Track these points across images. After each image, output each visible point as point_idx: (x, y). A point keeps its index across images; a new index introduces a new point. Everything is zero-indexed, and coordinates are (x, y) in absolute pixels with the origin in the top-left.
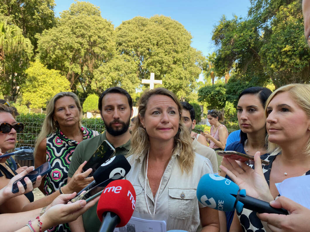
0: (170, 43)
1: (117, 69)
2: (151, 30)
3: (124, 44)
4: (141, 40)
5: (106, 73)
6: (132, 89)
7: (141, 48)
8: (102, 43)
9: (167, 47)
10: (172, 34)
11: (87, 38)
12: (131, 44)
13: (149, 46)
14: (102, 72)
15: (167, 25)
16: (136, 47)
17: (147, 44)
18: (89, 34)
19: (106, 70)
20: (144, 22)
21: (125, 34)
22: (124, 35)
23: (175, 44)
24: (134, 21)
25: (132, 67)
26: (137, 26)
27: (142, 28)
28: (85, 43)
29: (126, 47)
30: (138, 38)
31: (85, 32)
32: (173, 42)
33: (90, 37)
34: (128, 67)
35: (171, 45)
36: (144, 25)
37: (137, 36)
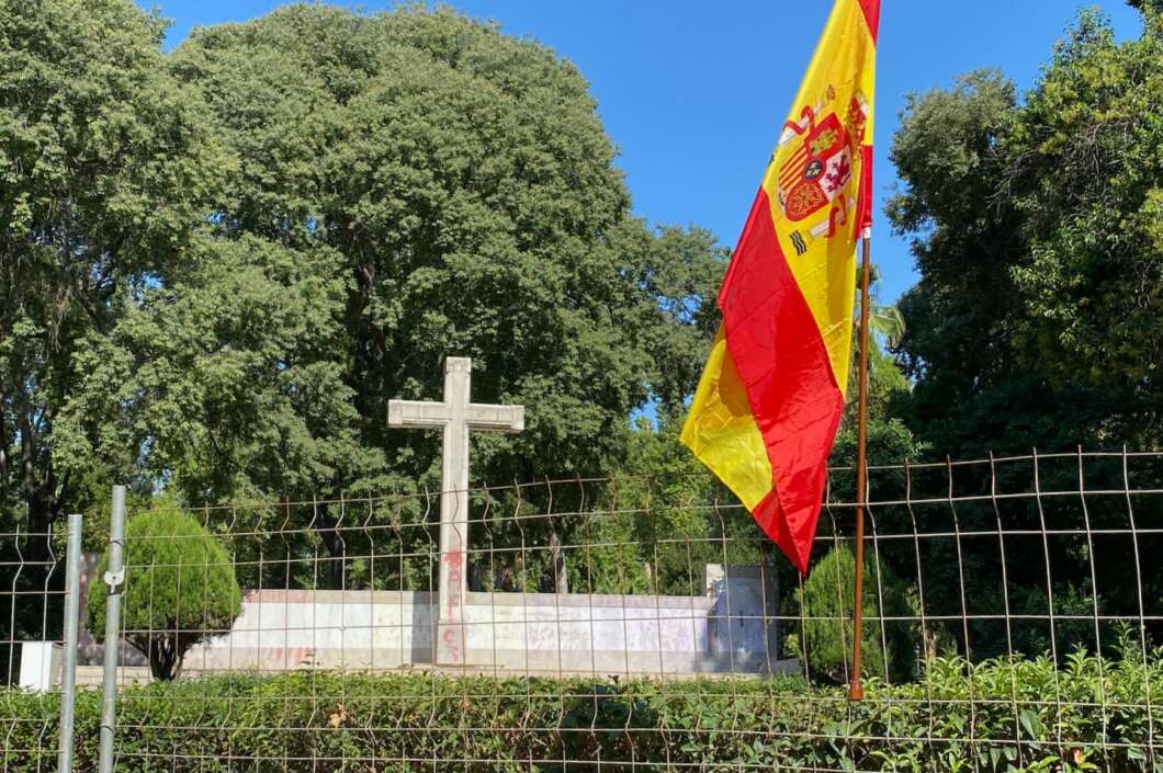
20: (356, 42)
24: (285, 32)
26: (313, 63)
27: (346, 76)
28: (44, 144)
31: (49, 73)
33: (84, 108)
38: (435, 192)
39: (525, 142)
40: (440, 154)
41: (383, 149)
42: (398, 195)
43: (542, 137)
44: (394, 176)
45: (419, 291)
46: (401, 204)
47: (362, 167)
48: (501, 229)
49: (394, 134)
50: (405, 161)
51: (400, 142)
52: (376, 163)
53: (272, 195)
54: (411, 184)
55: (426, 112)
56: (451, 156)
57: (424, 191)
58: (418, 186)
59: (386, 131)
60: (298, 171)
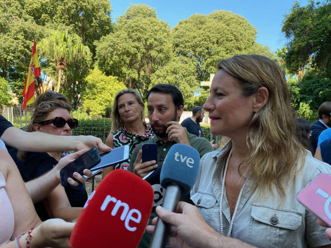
0: (232, 40)
1: (174, 72)
2: (210, 27)
3: (181, 45)
4: (200, 39)
5: (162, 77)
6: (190, 93)
7: (200, 48)
8: (159, 45)
9: (228, 44)
10: (234, 30)
11: (143, 41)
12: (189, 44)
13: (208, 44)
14: (159, 76)
15: (228, 20)
16: (194, 47)
17: (206, 43)
18: (146, 37)
19: (163, 74)
20: (202, 20)
21: (182, 34)
22: (181, 36)
23: (237, 40)
24: (191, 20)
25: (190, 69)
26: (195, 24)
27: (200, 26)
28: (141, 46)
29: (183, 48)
30: (196, 37)
31: (141, 36)
32: (235, 39)
33: (146, 40)
34: (185, 69)
35: (233, 42)
36: (202, 23)
37: (195, 36)
38: (210, 45)
39: (228, 34)
40: (211, 39)
41: (201, 39)
42: (204, 47)
43: (232, 33)
44: (203, 44)
45: (208, 63)
46: (204, 48)
47: (198, 43)
48: (223, 50)
49: (203, 36)
50: (205, 41)
51: (204, 37)
52: (200, 42)
53: (184, 49)
54: (206, 45)
55: (210, 31)
56: (213, 39)
57: (208, 46)
58: (207, 45)
59: (202, 36)
60: (188, 45)
